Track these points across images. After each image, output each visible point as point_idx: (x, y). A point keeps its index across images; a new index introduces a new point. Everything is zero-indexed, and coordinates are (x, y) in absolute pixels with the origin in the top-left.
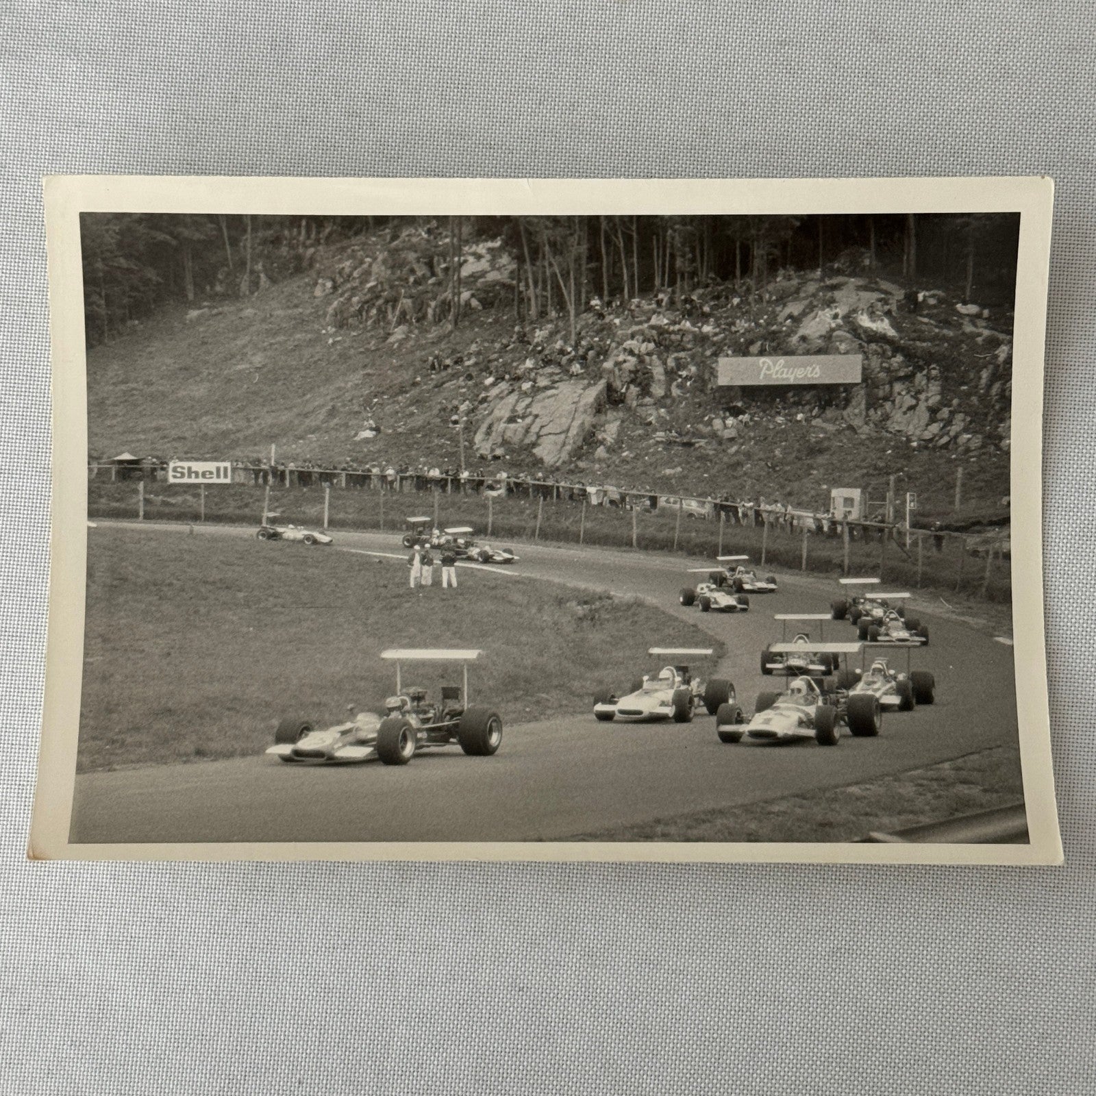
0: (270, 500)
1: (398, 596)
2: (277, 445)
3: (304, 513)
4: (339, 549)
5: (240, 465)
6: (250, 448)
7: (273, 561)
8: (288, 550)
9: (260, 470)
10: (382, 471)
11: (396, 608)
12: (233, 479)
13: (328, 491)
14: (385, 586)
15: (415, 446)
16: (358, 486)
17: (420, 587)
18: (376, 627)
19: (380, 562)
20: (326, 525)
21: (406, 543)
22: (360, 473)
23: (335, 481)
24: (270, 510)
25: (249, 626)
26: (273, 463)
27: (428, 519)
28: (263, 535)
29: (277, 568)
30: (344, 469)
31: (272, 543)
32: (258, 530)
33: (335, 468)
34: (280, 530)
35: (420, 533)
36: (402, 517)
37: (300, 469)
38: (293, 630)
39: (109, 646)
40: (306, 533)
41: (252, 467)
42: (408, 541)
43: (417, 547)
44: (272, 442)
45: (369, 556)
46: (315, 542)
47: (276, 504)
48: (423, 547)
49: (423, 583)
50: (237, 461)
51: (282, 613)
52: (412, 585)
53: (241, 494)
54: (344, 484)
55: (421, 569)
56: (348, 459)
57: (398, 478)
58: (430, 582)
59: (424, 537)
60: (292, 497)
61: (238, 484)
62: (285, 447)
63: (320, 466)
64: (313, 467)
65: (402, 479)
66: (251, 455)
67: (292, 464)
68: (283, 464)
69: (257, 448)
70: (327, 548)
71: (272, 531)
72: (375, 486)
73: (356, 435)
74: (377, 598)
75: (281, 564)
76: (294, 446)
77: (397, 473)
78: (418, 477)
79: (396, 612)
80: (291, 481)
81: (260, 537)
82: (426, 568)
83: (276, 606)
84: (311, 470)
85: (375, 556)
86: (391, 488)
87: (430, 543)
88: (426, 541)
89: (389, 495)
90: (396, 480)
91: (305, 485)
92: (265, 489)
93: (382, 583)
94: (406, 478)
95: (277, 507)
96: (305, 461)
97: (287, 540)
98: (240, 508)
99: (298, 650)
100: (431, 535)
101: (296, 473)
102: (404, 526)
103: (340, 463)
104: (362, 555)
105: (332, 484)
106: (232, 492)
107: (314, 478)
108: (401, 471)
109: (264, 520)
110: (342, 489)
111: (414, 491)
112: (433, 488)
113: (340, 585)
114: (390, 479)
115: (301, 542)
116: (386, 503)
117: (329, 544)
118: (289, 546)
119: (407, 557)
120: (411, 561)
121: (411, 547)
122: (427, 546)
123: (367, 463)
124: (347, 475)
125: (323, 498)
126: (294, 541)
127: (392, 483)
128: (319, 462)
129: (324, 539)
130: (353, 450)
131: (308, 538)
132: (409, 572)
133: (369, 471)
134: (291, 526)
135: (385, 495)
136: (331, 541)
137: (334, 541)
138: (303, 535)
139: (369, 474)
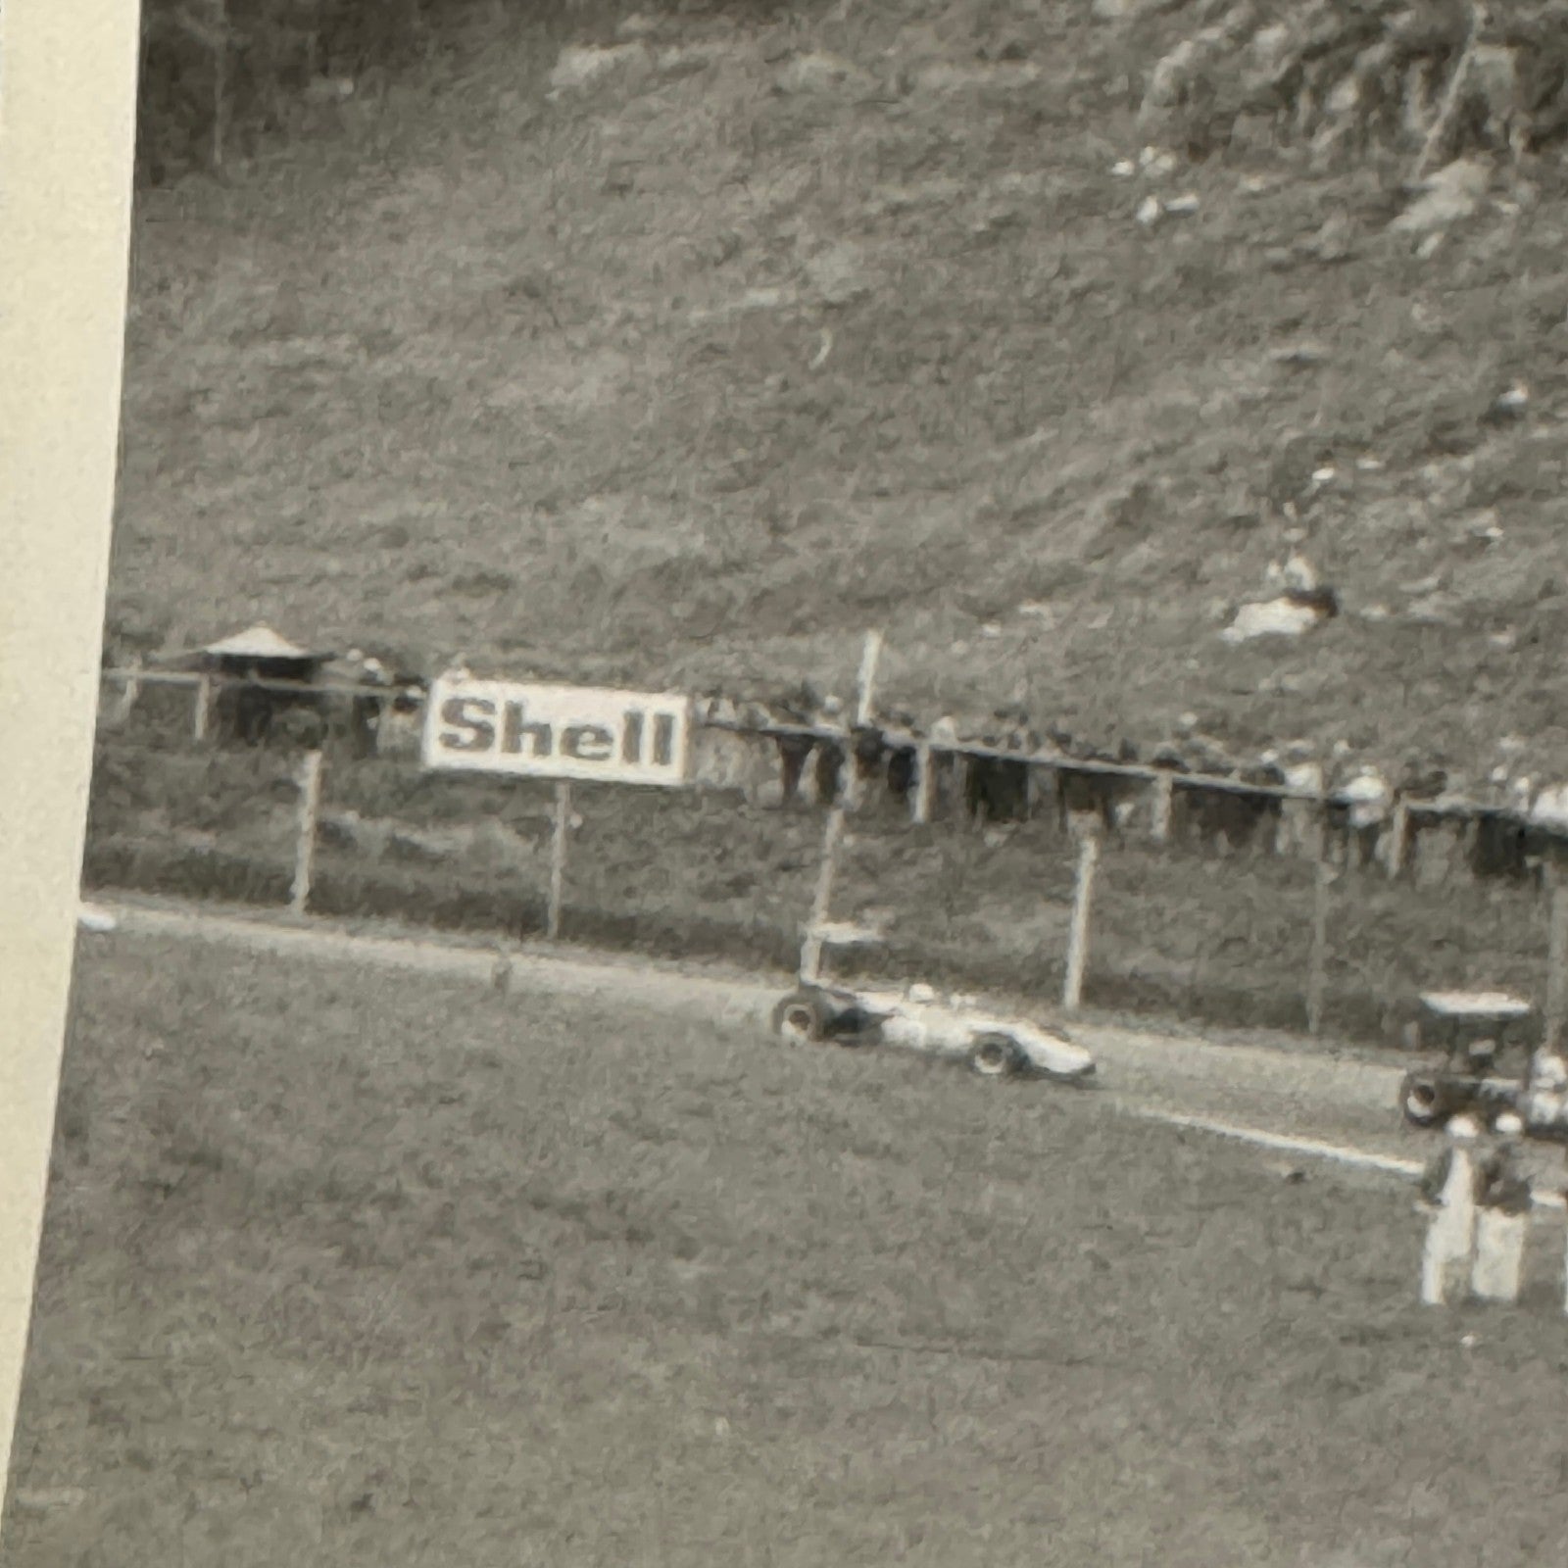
0: (843, 872)
1: (1364, 1336)
2: (888, 640)
3: (984, 937)
4: (1119, 1103)
5: (726, 712)
6: (775, 643)
7: (830, 1130)
8: (908, 1093)
9: (809, 740)
10: (1334, 776)
11: (1356, 1391)
12: (692, 765)
13: (1090, 850)
14: (1313, 1288)
15: (1484, 685)
16: (1222, 840)
17: (1466, 1303)
18: (1261, 1464)
19: (1297, 1177)
20: (1072, 994)
21: (1416, 1107)
22: (1232, 782)
23: (1124, 809)
24: (836, 914)
25: (710, 1414)
26: (864, 715)
27: (1517, 1006)
28: (799, 1019)
29: (854, 1167)
30: (1167, 762)
31: (836, 1054)
32: (779, 994)
33: (1128, 754)
34: (875, 1001)
35: (1482, 1065)
36: (1407, 988)
37: (978, 747)
38: (902, 1446)
39: (118, 1444)
40: (987, 1023)
41: (773, 723)
42: (1426, 1095)
43: (1462, 1127)
44: (872, 623)
45: (1250, 1149)
46: (1021, 1066)
47: (867, 890)
48: (1488, 1123)
49: (1482, 1286)
50: (715, 693)
51: (858, 1366)
52: (1432, 1290)
53: (721, 831)
54: (1160, 829)
55: (1476, 1220)
56: (1189, 719)
57: (1400, 821)
58: (1509, 1285)
59: (1496, 1084)
60: (936, 864)
61: (710, 792)
62: (922, 649)
63: (1063, 741)
64: (1035, 741)
65: (1417, 823)
66: (773, 672)
67: (946, 724)
68: (906, 721)
69: (801, 644)
70: (1068, 1098)
71: (839, 1006)
72: (1295, 845)
73: (1230, 615)
74: (1278, 1332)
75: (865, 1151)
76: (959, 648)
77: (1397, 795)
78: (1487, 820)
79: (1354, 1409)
80: (939, 797)
81: (789, 1029)
82: (1496, 1221)
83: (830, 1332)
84: (1022, 753)
85: (1277, 1153)
86: (1368, 856)
87: (1523, 1113)
88: (1503, 1103)
89: (1355, 883)
90: (1388, 822)
91: (995, 816)
92: (822, 821)
93: (1298, 1272)
94: (1434, 820)
95: (870, 903)
96: (1001, 715)
97: (902, 1049)
98: (709, 893)
99: (915, 1538)
100: (1528, 1076)
101: (961, 766)
102: (1412, 1030)
103: (1155, 734)
104: (1223, 1145)
105: (1109, 817)
106: (686, 823)
107: (1033, 793)
108: (1416, 788)
109: (810, 955)
110: (1149, 846)
111: (1465, 878)
112: (1550, 872)
113: (1118, 1265)
114: (1361, 817)
115: (961, 1062)
116: (1337, 921)
117: (1080, 1080)
118: (907, 1077)
119: (1414, 1168)
120: (1431, 1186)
121: (1438, 1121)
122: (1509, 1123)
123: (1266, 741)
124: (1177, 787)
125: (1072, 879)
126: (932, 1057)
127: (1370, 833)
128: (1063, 725)
129: (1061, 1055)
130: (1214, 686)
131: (991, 1047)
132: (1421, 1234)
133: (1273, 774)
134: (923, 990)
135: (1336, 887)
136: (1089, 1070)
137: (1101, 1068)
138: (974, 1032)
139: (1275, 789)
